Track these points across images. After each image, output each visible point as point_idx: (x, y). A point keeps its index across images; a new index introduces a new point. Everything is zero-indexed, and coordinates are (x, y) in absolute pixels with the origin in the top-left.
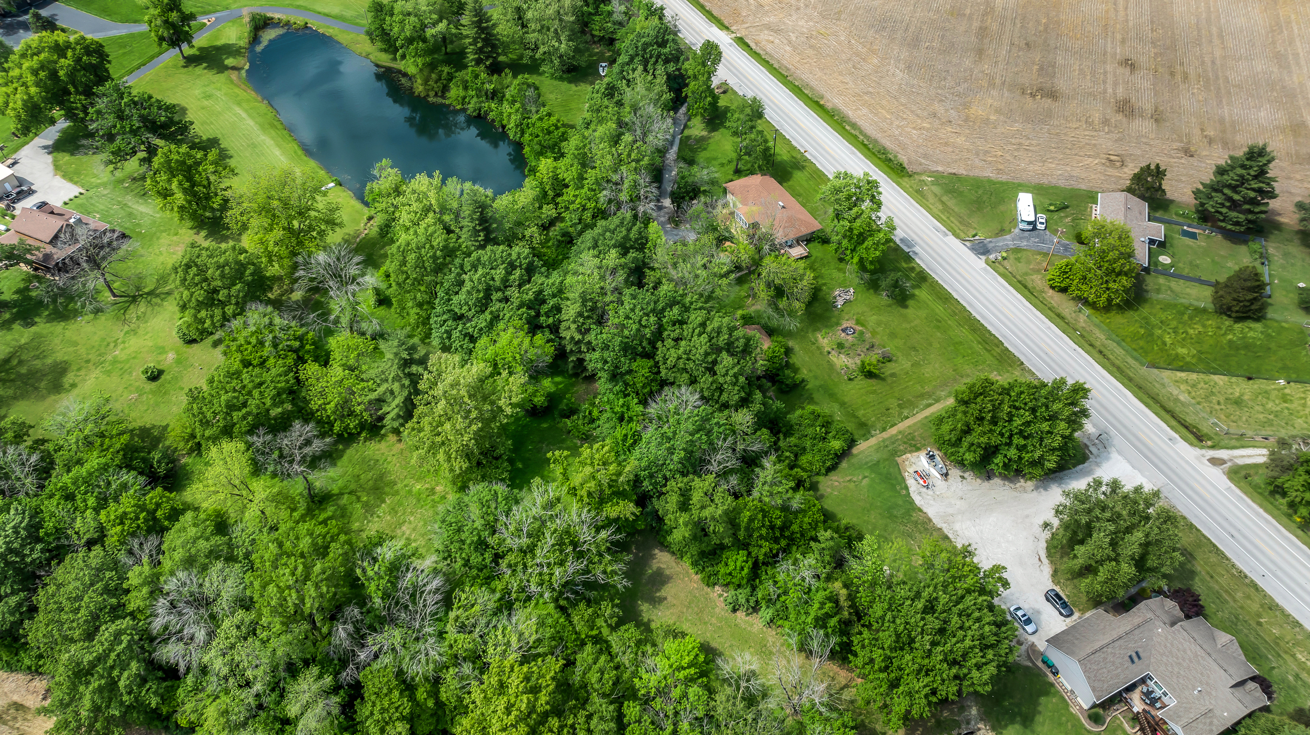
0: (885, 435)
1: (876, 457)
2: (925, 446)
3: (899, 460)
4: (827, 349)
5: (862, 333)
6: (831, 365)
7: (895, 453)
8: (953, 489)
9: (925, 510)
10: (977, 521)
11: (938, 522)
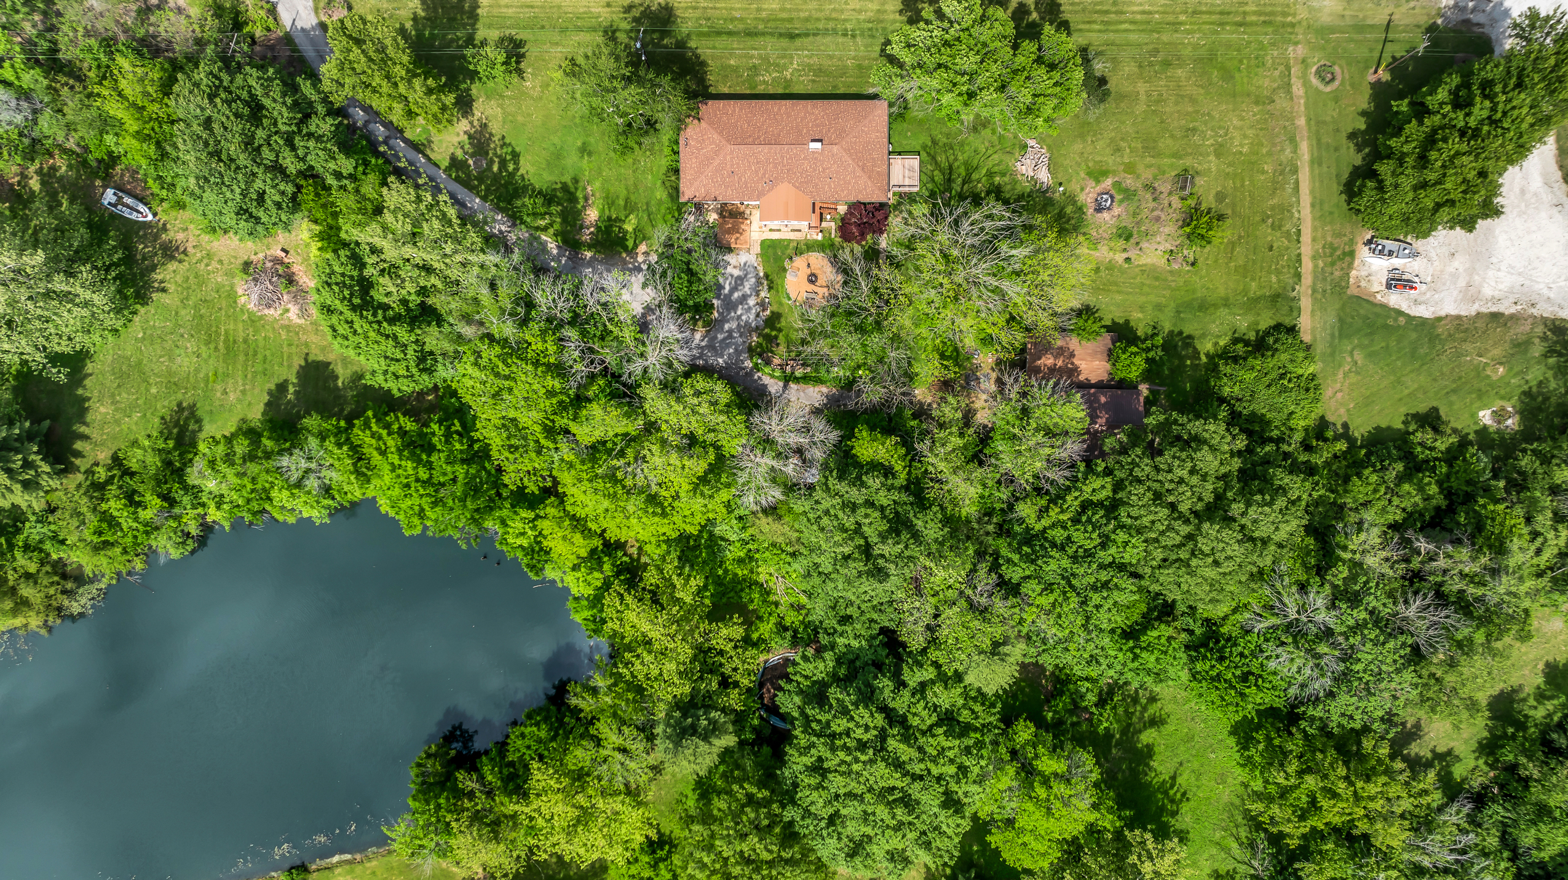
0: (1307, 280)
1: (1332, 319)
2: (1352, 242)
3: (1352, 291)
4: (1120, 257)
5: (1117, 184)
6: (1151, 272)
7: (1340, 287)
8: (1433, 254)
9: (1443, 313)
10: (1494, 260)
11: (1468, 310)
